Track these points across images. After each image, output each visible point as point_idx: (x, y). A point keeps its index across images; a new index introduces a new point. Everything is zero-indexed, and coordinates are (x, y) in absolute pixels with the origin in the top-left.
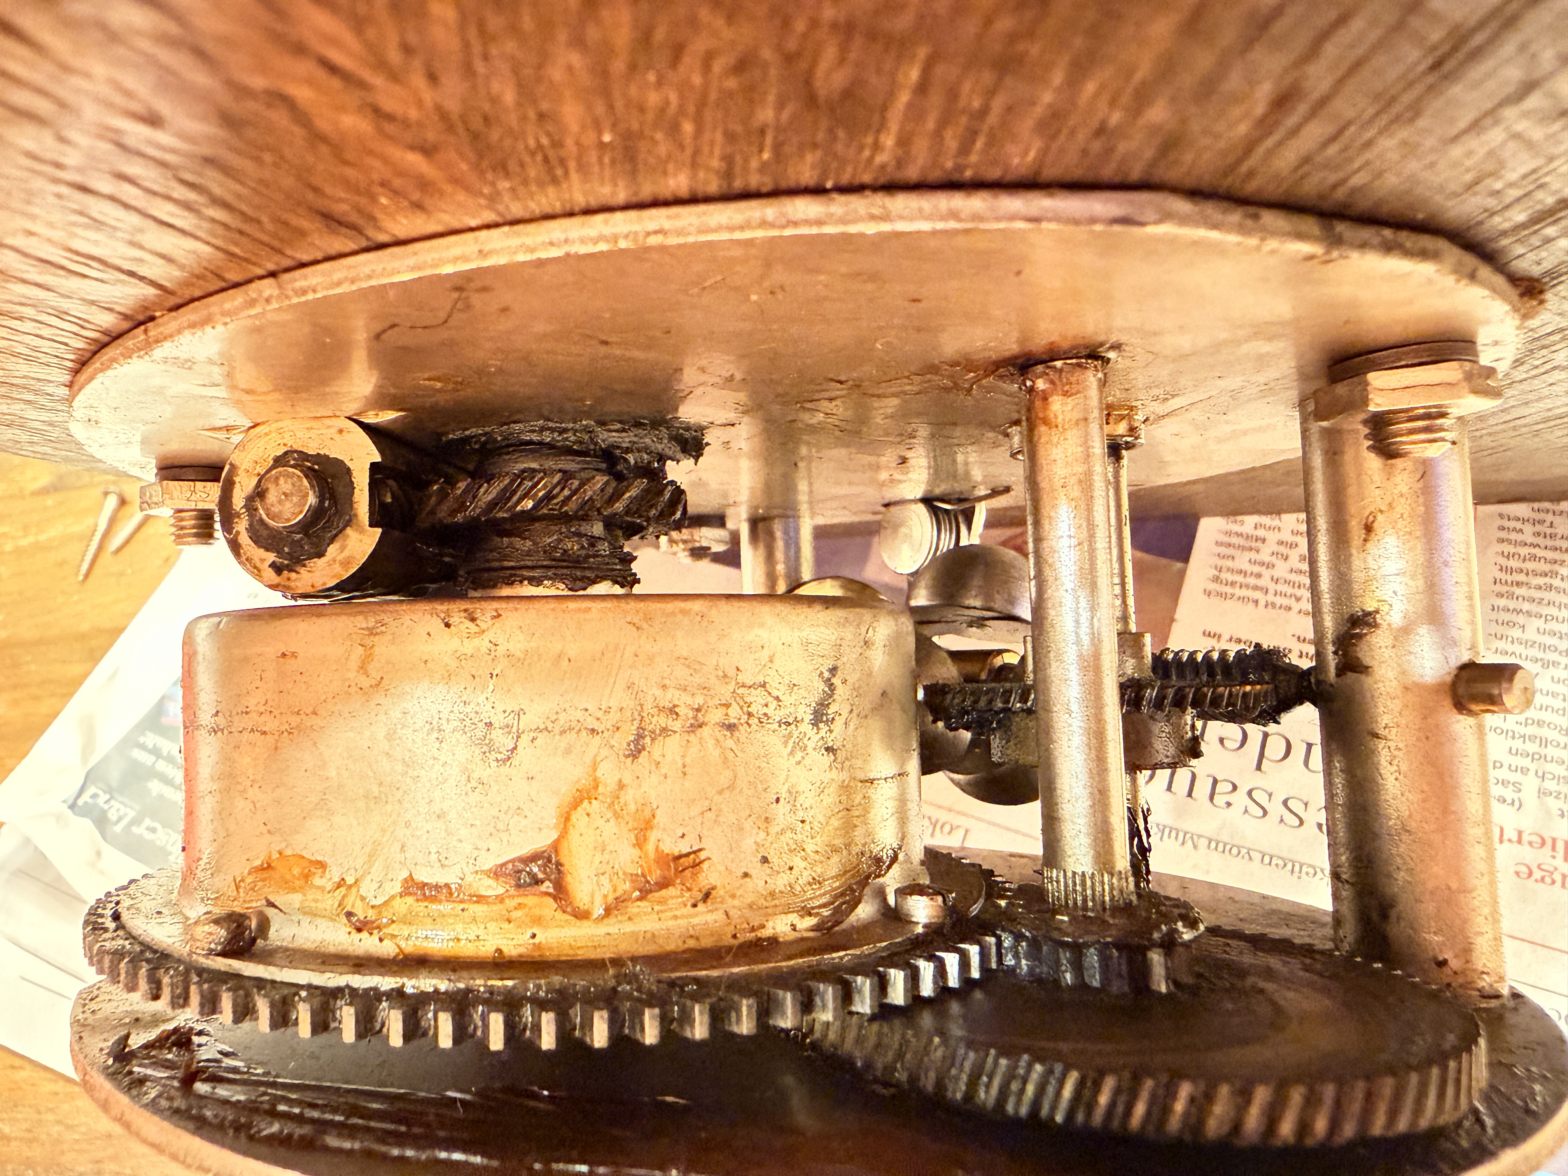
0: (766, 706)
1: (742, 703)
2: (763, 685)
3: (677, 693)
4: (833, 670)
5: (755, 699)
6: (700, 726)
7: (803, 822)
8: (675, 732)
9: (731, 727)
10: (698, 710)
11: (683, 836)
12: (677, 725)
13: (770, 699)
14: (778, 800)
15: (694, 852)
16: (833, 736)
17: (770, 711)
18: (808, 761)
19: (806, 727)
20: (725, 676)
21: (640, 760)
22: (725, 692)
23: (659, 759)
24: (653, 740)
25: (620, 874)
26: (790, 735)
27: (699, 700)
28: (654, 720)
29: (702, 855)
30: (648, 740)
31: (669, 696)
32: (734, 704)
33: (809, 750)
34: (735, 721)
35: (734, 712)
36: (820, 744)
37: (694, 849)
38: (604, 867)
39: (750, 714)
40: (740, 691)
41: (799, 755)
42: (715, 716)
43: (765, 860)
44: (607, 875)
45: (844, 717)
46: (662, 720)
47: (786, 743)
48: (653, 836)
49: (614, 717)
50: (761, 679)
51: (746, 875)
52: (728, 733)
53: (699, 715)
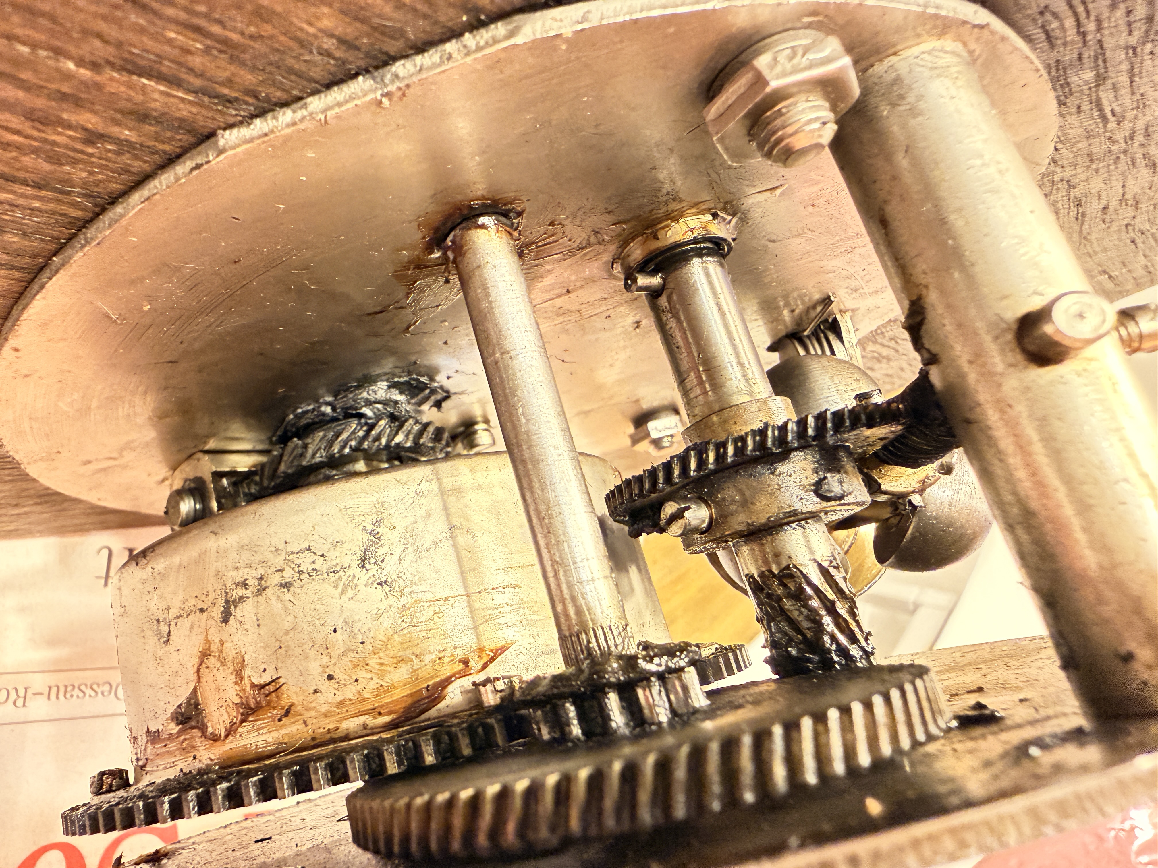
0: (314, 562)
1: (293, 566)
2: (309, 549)
3: (246, 570)
4: (378, 522)
5: (304, 560)
6: (264, 590)
7: (362, 643)
8: (248, 598)
9: (286, 585)
10: (261, 578)
11: (265, 670)
12: (248, 593)
13: (317, 557)
14: (335, 631)
15: (273, 681)
16: (385, 572)
17: (317, 566)
18: (360, 597)
19: (355, 570)
20: (277, 550)
21: (230, 622)
22: (279, 561)
23: (240, 619)
24: (235, 607)
25: (231, 705)
26: (340, 579)
27: (261, 572)
28: (234, 593)
29: (282, 681)
30: (232, 607)
31: (241, 574)
32: (287, 569)
33: (361, 587)
34: (290, 580)
35: (288, 574)
36: (370, 581)
37: (274, 678)
38: (222, 702)
39: (300, 572)
40: (291, 556)
41: (350, 593)
42: (276, 579)
43: (330, 677)
44: (224, 708)
45: (395, 558)
46: (241, 592)
47: (336, 587)
48: (246, 674)
49: (211, 597)
50: (306, 545)
51: (316, 691)
52: (286, 590)
53: (263, 582)
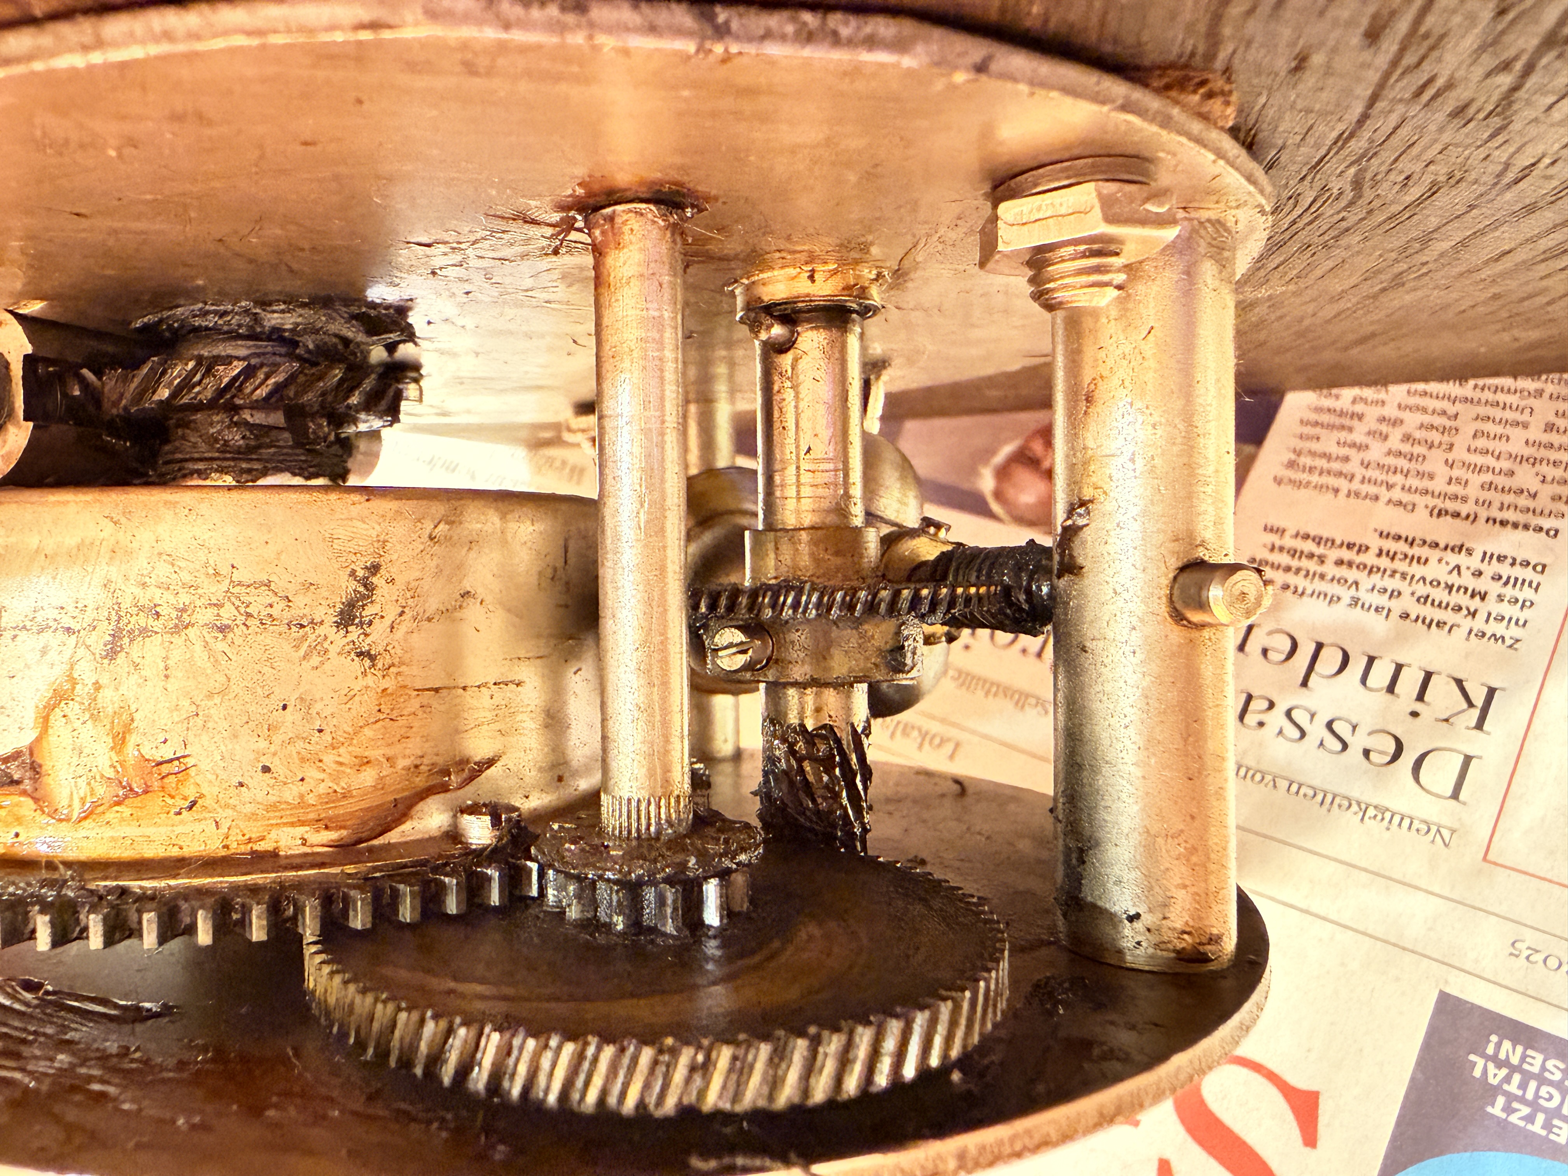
0: (271, 606)
1: (237, 603)
2: (268, 584)
3: (158, 592)
4: (374, 569)
5: (256, 598)
6: (186, 627)
7: (320, 731)
8: (156, 633)
9: (223, 629)
10: (184, 610)
11: (165, 742)
12: (157, 625)
13: (275, 599)
14: (285, 707)
15: (178, 759)
16: (369, 640)
17: (275, 612)
18: (327, 666)
19: (328, 629)
20: (217, 574)
21: (118, 661)
22: (216, 591)
23: (137, 660)
24: (131, 641)
25: (98, 777)
26: (305, 638)
27: (184, 598)
28: (133, 620)
29: (190, 761)
30: (126, 640)
31: (148, 596)
32: (228, 605)
33: (332, 654)
34: (230, 622)
35: (228, 613)
36: (347, 648)
37: (178, 755)
38: (80, 771)
39: (249, 615)
40: (236, 590)
41: (315, 660)
42: (206, 616)
43: (266, 769)
44: (84, 778)
45: (387, 622)
46: (142, 620)
47: (297, 647)
48: (132, 739)
49: (90, 615)
50: (264, 578)
51: (241, 785)
52: (221, 636)
53: (185, 615)
